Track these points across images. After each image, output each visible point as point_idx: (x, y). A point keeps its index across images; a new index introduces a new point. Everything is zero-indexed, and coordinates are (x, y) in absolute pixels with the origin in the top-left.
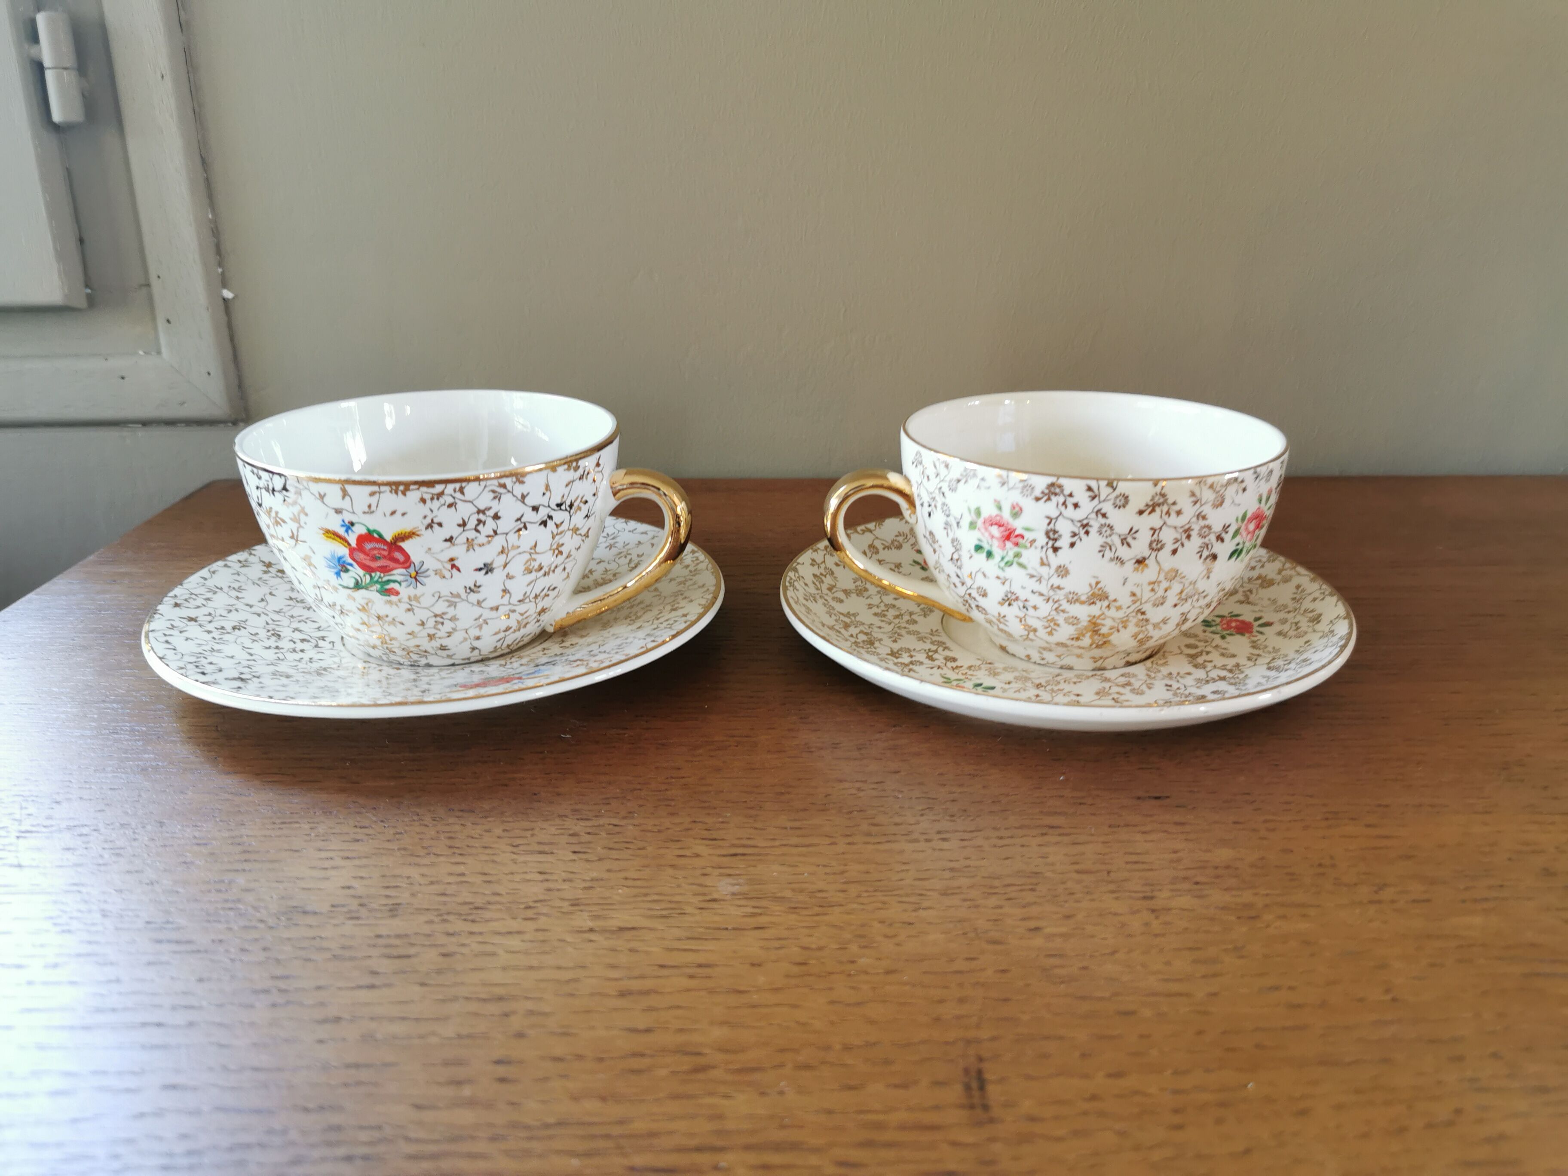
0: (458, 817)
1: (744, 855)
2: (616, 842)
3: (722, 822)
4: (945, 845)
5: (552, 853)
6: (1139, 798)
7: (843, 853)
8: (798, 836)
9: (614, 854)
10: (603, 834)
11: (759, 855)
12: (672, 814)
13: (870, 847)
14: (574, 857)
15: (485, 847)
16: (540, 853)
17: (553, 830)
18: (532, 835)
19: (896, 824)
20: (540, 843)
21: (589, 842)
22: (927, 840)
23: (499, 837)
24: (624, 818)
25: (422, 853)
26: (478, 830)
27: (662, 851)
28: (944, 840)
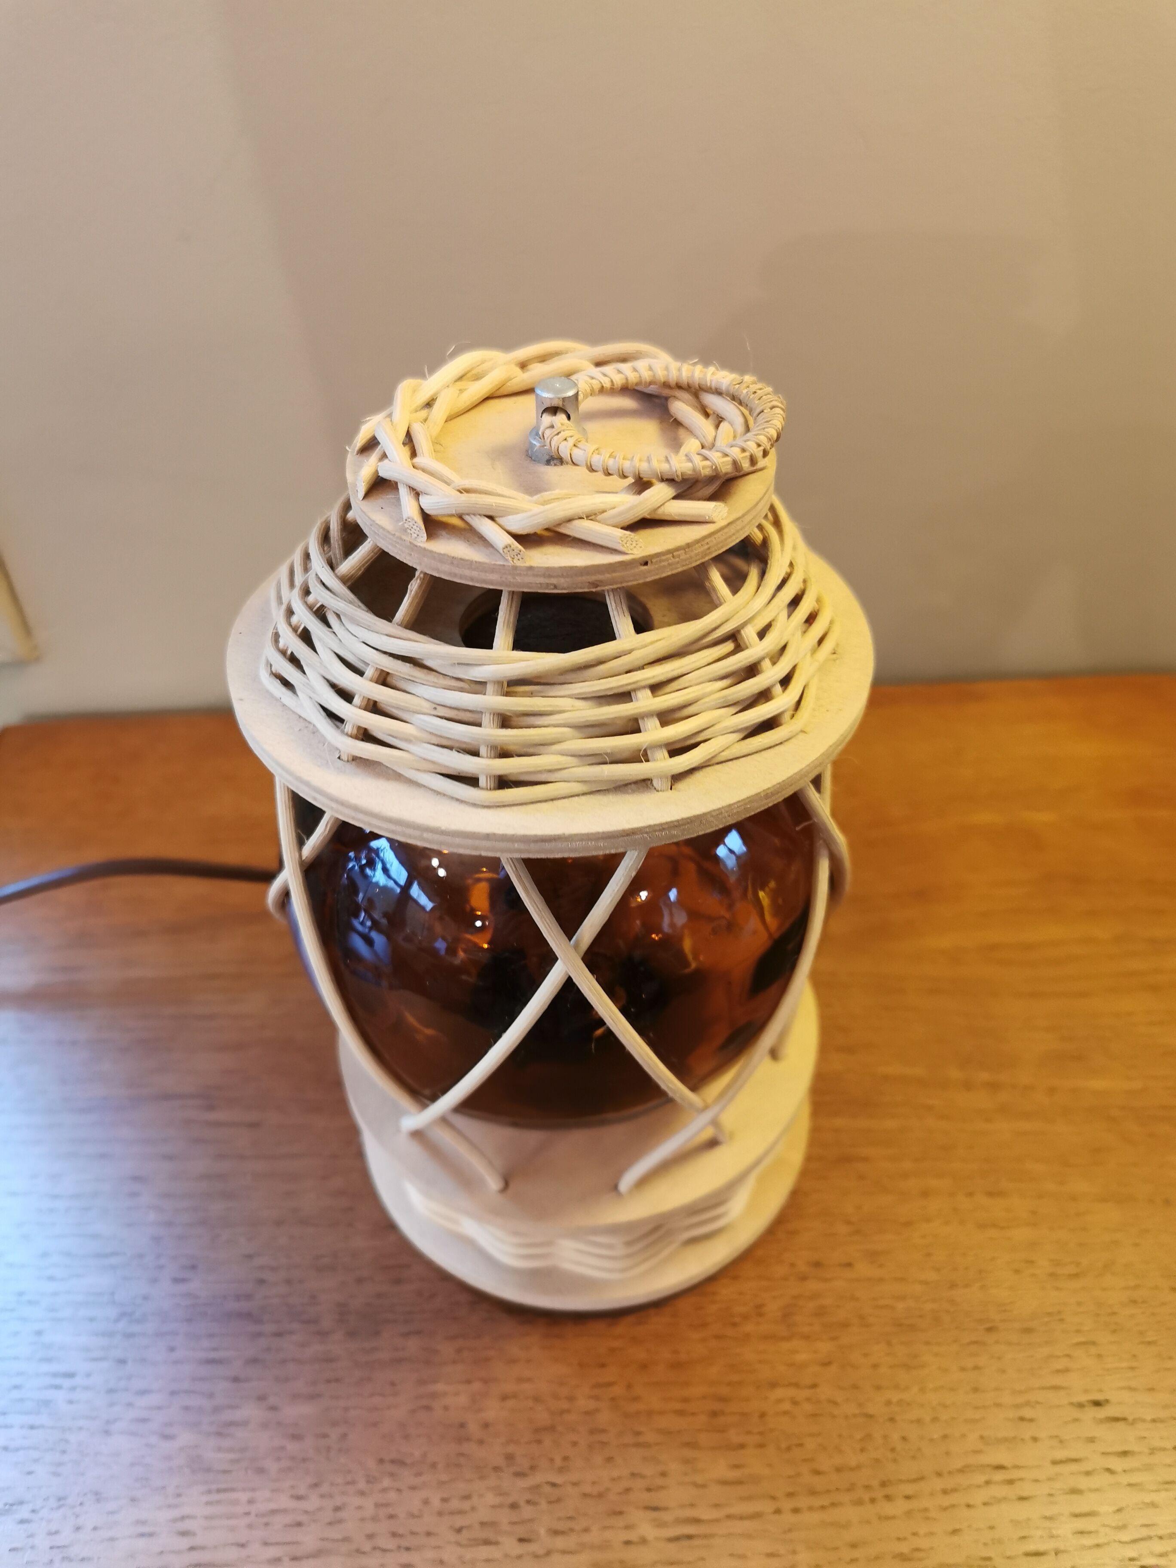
0: (392, 1475)
1: (690, 1537)
2: (559, 1519)
3: (664, 1474)
4: (889, 1509)
5: (496, 1543)
6: (1080, 1406)
7: (790, 1530)
8: (742, 1499)
9: (560, 1542)
10: (544, 1505)
11: (706, 1536)
12: (610, 1459)
13: (815, 1517)
14: (520, 1549)
15: (429, 1534)
16: (487, 1542)
17: (491, 1499)
18: (473, 1509)
19: (838, 1470)
20: (483, 1524)
21: (531, 1520)
22: (873, 1501)
23: (440, 1514)
24: (561, 1470)
25: (367, 1546)
26: (414, 1502)
27: (608, 1534)
28: (888, 1498)
